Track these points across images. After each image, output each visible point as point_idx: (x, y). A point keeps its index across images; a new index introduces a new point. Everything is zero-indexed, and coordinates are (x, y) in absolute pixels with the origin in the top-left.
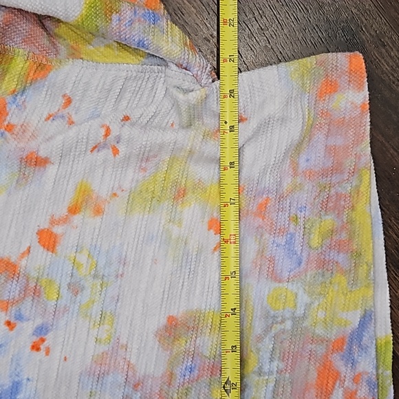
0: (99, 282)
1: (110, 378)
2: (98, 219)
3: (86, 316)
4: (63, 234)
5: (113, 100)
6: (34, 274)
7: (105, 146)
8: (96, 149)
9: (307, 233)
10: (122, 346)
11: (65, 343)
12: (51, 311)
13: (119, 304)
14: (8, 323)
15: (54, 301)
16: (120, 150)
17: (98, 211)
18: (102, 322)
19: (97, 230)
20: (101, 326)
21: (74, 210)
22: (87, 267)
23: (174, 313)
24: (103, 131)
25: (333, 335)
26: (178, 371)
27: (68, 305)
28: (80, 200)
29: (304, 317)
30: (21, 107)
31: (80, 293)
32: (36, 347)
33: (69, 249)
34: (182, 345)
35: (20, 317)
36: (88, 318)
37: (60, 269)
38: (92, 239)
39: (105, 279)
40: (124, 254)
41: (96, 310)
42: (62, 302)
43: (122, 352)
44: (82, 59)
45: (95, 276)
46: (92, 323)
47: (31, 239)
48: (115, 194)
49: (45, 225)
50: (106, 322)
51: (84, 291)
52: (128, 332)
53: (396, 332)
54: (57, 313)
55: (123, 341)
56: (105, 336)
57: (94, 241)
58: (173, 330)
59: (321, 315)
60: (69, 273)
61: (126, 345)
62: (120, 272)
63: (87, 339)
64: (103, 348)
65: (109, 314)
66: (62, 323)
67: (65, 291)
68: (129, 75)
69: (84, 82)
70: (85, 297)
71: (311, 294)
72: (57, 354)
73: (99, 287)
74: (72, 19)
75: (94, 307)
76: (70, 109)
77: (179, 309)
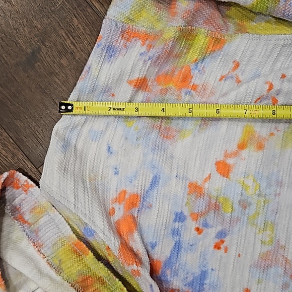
0: (262, 199)
1: (272, 270)
2: (260, 153)
3: (253, 224)
4: (235, 164)
5: (271, 63)
6: (214, 194)
7: (267, 97)
8: (259, 100)
10: (281, 246)
11: (239, 243)
12: (228, 221)
13: (277, 216)
14: (198, 229)
15: (229, 213)
16: (279, 101)
17: (260, 147)
18: (265, 229)
19: (260, 161)
20: (265, 232)
21: (242, 146)
22: (253, 188)
24: (267, 87)
27: (240, 216)
28: (246, 139)
30: (202, 72)
31: (248, 208)
32: (217, 247)
33: (239, 175)
35: (206, 225)
36: (255, 226)
37: (233, 190)
38: (256, 167)
39: (267, 197)
40: (280, 178)
41: (260, 220)
42: (235, 214)
43: (281, 251)
44: (248, 33)
45: (259, 195)
46: (258, 230)
47: (211, 168)
48: (272, 134)
49: (221, 158)
50: (268, 228)
51: (251, 206)
52: (285, 237)
54: (232, 222)
55: (282, 243)
56: (268, 239)
57: (257, 169)
60: (239, 192)
61: (285, 246)
62: (278, 192)
63: (255, 241)
64: (266, 248)
65: (270, 223)
66: (236, 229)
67: (237, 206)
68: (286, 43)
69: (251, 50)
70: (252, 210)
72: (233, 252)
73: (262, 203)
75: (259, 218)
76: (237, 72)
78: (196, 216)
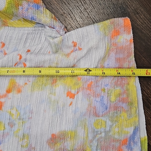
0: (21, 121)
2: (19, 95)
3: (17, 136)
4: (5, 102)
5: (23, 43)
7: (20, 63)
8: (17, 65)
9: (109, 95)
10: (33, 148)
11: (8, 148)
12: (1, 135)
13: (30, 130)
15: (2, 131)
16: (27, 65)
17: (19, 91)
18: (24, 138)
19: (19, 99)
20: (24, 140)
21: (9, 91)
22: (16, 115)
23: (54, 132)
24: (19, 57)
25: (122, 138)
27: (9, 132)
28: (11, 87)
29: (110, 131)
31: (13, 127)
33: (8, 108)
34: (58, 146)
36: (17, 137)
37: (4, 117)
38: (17, 103)
39: (24, 120)
40: (31, 109)
41: (21, 133)
42: (6, 131)
44: (8, 26)
45: (20, 119)
46: (19, 139)
48: (26, 83)
50: (26, 138)
51: (15, 126)
52: (35, 142)
53: (149, 135)
54: (4, 135)
55: (33, 146)
56: (25, 144)
57: (18, 104)
58: (54, 140)
59: (117, 130)
60: (8, 118)
61: (35, 148)
62: (30, 117)
63: (18, 146)
64: (24, 149)
65: (26, 135)
66: (6, 140)
67: (7, 126)
68: (29, 32)
69: (10, 36)
70: (16, 128)
71: (112, 121)
73: (21, 123)
74: (1, 9)
75: (20, 132)
76: (5, 48)
77: (56, 131)
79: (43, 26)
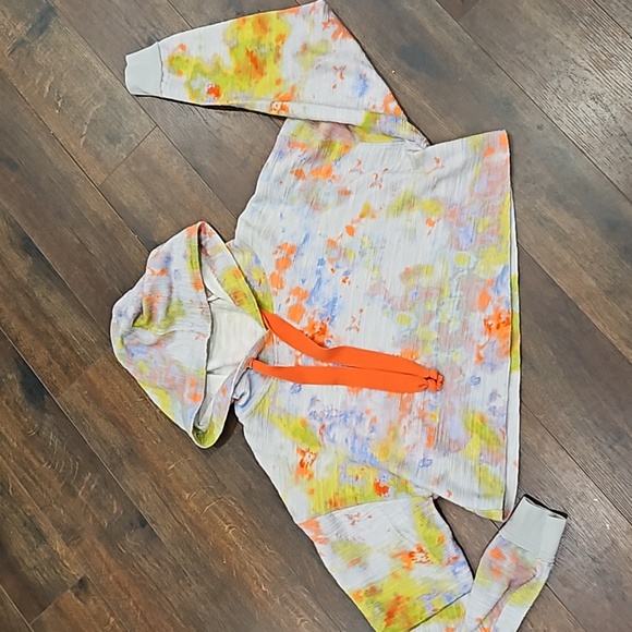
0: (373, 250)
1: (377, 297)
2: (373, 220)
4: (357, 228)
5: (380, 161)
6: (344, 247)
7: (376, 184)
8: (372, 186)
9: (476, 226)
10: (383, 281)
11: (357, 279)
12: (351, 264)
13: (382, 261)
14: (332, 270)
15: (352, 259)
16: (383, 186)
17: (373, 217)
18: (374, 270)
19: (373, 226)
20: (373, 272)
21: (362, 216)
22: (368, 243)
23: (408, 266)
24: (375, 177)
25: (488, 278)
26: (410, 295)
27: (359, 261)
28: (365, 211)
29: (474, 268)
30: (339, 167)
31: (364, 256)
32: (344, 281)
33: (360, 235)
34: (412, 281)
35: (337, 267)
36: (367, 268)
39: (376, 249)
40: (385, 237)
41: (371, 264)
42: (357, 260)
43: (383, 284)
44: (366, 141)
45: (371, 248)
46: (369, 270)
47: (343, 230)
48: (381, 208)
49: (349, 224)
50: (376, 270)
51: (366, 255)
52: (386, 275)
54: (354, 265)
55: (384, 279)
56: (375, 277)
57: (371, 231)
58: (407, 274)
59: (482, 268)
60: (359, 246)
61: (385, 281)
62: (383, 246)
63: (367, 278)
64: (374, 282)
65: (377, 266)
66: (356, 270)
67: (358, 255)
68: (387, 148)
69: (367, 152)
70: (366, 258)
71: (477, 257)
72: (353, 284)
73: (373, 253)
74: (359, 124)
76: (360, 166)
77: (411, 265)
78: (331, 261)
79: (402, 140)
